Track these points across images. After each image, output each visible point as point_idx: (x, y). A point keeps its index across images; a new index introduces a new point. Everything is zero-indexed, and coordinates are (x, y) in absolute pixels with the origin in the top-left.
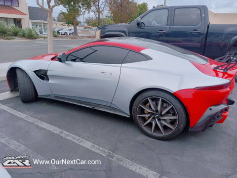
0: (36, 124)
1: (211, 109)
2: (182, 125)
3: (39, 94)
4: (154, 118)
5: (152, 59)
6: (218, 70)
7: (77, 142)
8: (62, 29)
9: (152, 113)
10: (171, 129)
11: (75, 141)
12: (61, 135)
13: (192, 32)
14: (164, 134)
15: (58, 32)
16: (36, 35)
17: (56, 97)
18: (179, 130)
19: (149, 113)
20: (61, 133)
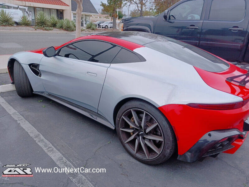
0: (19, 122)
1: (210, 135)
2: (169, 151)
3: (34, 90)
4: (138, 135)
5: (145, 60)
6: (232, 82)
7: (46, 151)
8: (103, 22)
9: (136, 129)
10: (156, 153)
11: (44, 149)
12: (35, 139)
13: (231, 30)
14: (147, 157)
15: (99, 25)
16: (73, 27)
17: (50, 95)
18: (165, 156)
19: (133, 128)
20: (36, 137)
